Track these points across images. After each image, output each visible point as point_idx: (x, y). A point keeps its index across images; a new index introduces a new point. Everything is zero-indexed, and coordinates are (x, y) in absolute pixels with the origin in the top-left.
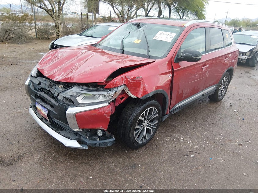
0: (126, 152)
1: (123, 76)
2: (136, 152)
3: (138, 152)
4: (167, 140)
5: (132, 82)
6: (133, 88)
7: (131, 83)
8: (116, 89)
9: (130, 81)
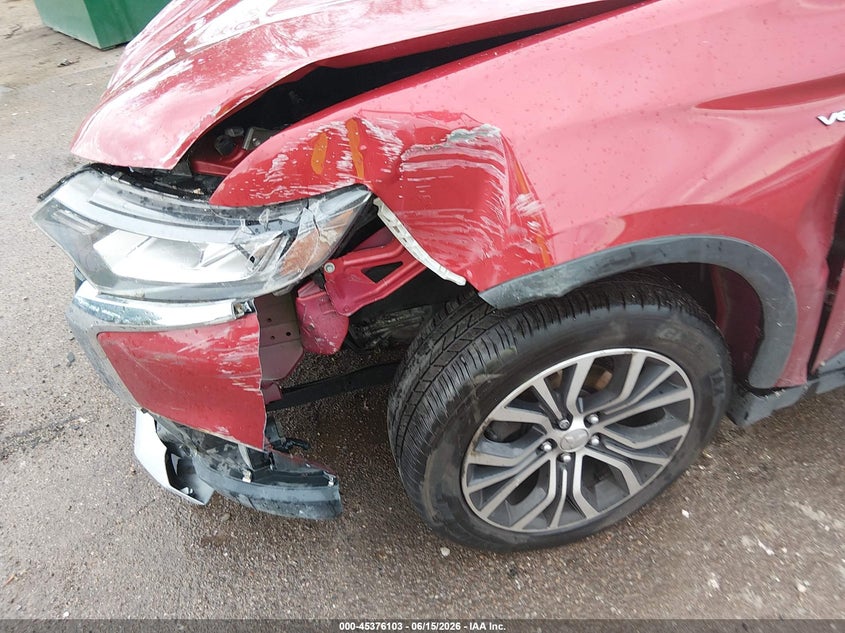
0: (445, 552)
1: (335, 120)
2: (497, 572)
3: (513, 573)
4: (746, 541)
5: (420, 173)
6: (434, 213)
7: (412, 174)
8: (290, 216)
9: (399, 161)
